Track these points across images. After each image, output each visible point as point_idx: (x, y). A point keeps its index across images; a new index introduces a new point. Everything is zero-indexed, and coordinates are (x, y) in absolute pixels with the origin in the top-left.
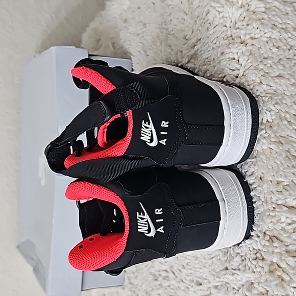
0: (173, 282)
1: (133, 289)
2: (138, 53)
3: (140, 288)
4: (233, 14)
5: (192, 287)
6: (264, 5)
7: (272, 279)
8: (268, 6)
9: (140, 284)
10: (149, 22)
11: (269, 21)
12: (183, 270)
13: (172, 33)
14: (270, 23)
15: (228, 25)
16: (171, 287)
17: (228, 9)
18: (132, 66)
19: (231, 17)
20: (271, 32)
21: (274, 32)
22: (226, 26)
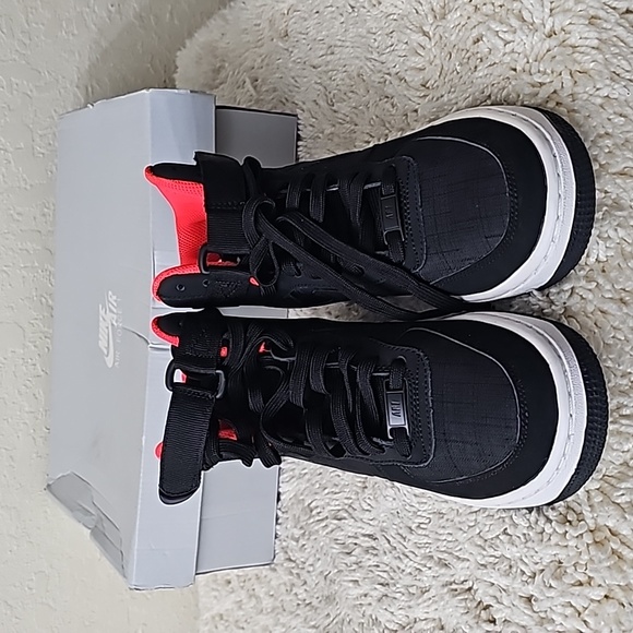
0: (386, 559)
1: (295, 571)
2: (313, 104)
3: (311, 569)
4: (532, 49)
5: (430, 568)
6: (596, 35)
7: (603, 557)
8: (604, 36)
9: (310, 561)
10: (340, 43)
11: (606, 65)
12: (409, 536)
13: (395, 70)
14: (608, 69)
15: (518, 68)
16: (383, 567)
17: (524, 38)
18: (298, 130)
19: (528, 53)
20: (609, 86)
21: (616, 86)
22: (515, 70)
